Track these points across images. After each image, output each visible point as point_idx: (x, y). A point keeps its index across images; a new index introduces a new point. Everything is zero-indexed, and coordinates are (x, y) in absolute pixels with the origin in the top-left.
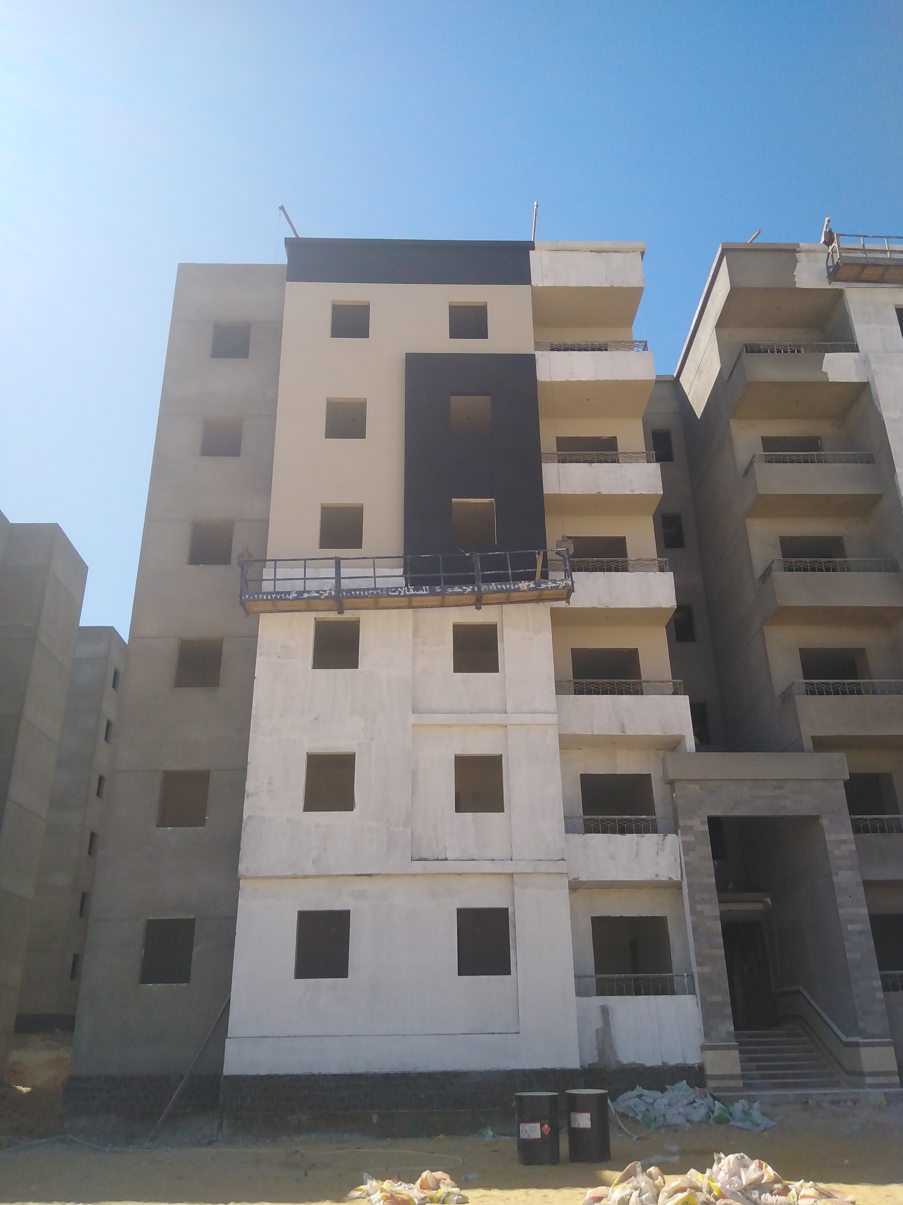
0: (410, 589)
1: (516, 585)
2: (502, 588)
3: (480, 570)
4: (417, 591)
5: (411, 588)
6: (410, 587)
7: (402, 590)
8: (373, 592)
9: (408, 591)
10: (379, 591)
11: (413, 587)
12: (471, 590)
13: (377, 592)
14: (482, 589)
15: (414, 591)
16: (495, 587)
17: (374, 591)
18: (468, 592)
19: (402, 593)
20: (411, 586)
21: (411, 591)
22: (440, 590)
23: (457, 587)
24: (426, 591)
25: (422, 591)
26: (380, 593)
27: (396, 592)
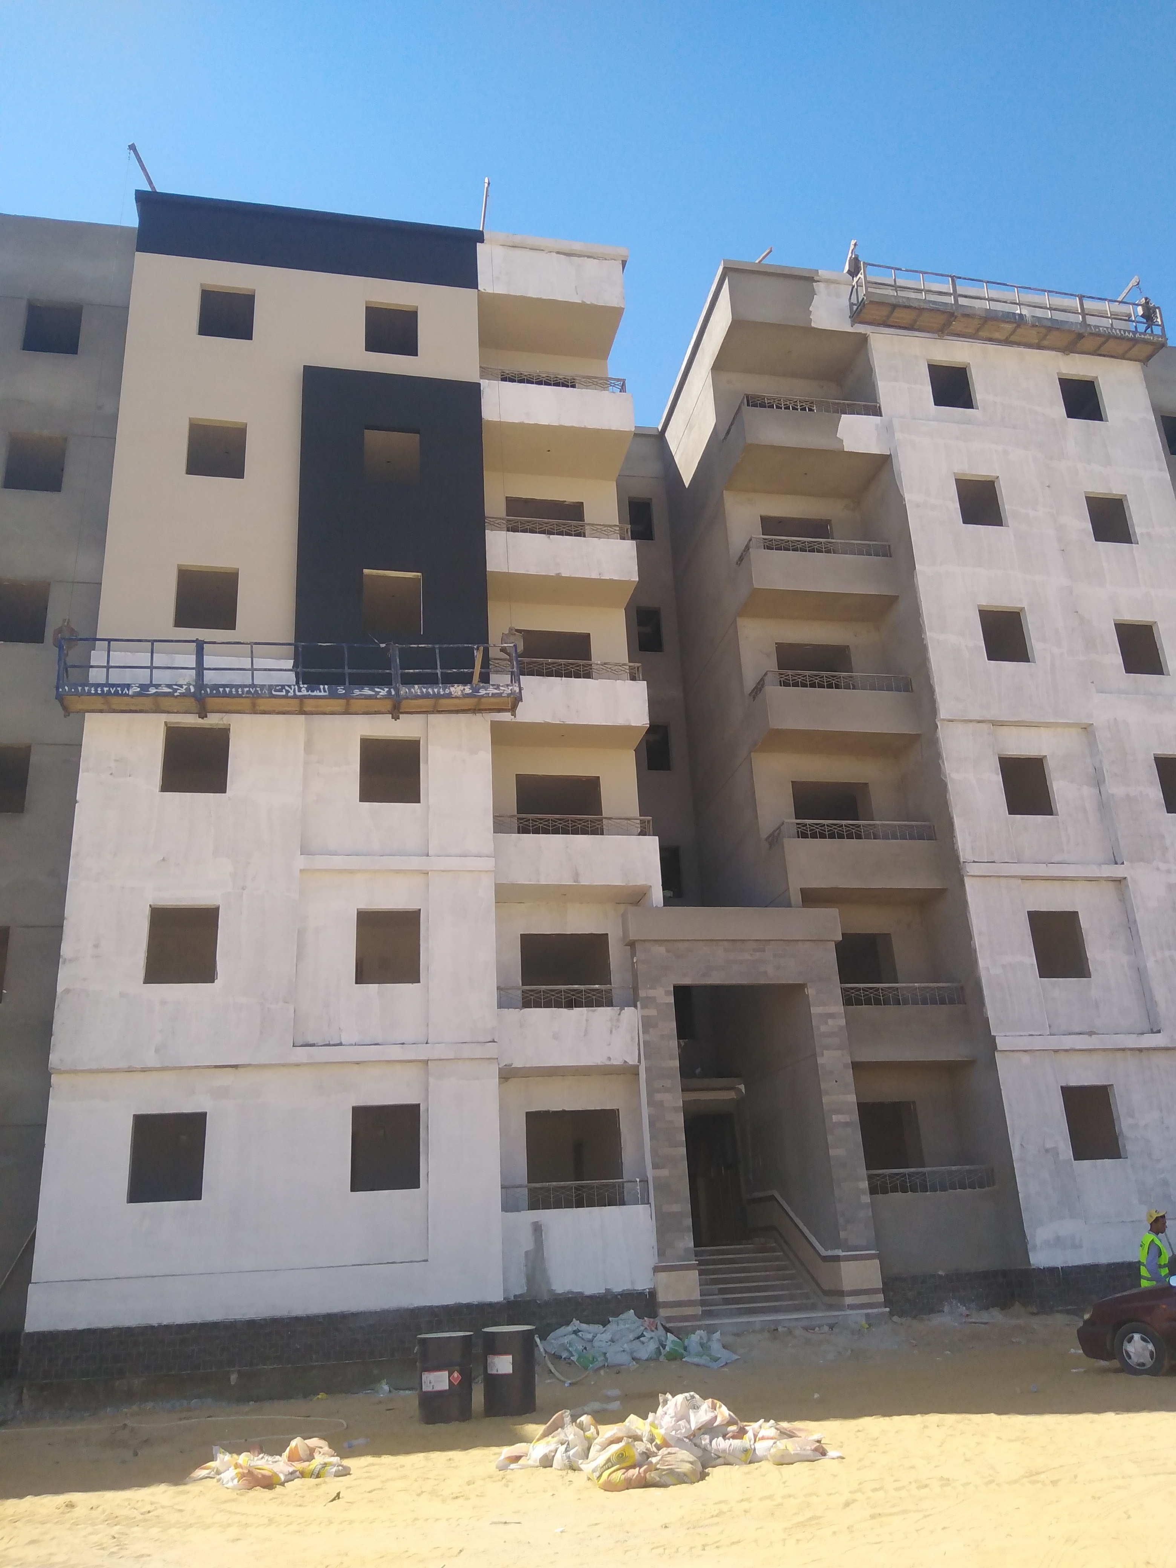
0: (301, 688)
1: (447, 690)
2: (428, 693)
3: (399, 668)
4: (311, 692)
5: (304, 687)
6: (301, 686)
7: (291, 689)
8: (249, 690)
9: (300, 691)
10: (258, 689)
11: (306, 686)
12: (386, 694)
13: (256, 690)
14: (402, 692)
15: (308, 691)
16: (419, 691)
17: (251, 689)
18: (382, 695)
19: (291, 694)
20: (303, 684)
21: (304, 691)
22: (344, 691)
23: (367, 689)
24: (325, 691)
25: (318, 691)
26: (260, 692)
27: (282, 692)
